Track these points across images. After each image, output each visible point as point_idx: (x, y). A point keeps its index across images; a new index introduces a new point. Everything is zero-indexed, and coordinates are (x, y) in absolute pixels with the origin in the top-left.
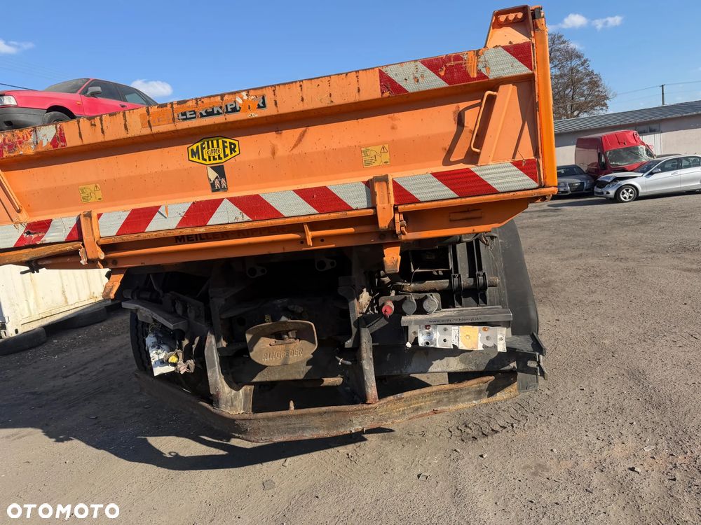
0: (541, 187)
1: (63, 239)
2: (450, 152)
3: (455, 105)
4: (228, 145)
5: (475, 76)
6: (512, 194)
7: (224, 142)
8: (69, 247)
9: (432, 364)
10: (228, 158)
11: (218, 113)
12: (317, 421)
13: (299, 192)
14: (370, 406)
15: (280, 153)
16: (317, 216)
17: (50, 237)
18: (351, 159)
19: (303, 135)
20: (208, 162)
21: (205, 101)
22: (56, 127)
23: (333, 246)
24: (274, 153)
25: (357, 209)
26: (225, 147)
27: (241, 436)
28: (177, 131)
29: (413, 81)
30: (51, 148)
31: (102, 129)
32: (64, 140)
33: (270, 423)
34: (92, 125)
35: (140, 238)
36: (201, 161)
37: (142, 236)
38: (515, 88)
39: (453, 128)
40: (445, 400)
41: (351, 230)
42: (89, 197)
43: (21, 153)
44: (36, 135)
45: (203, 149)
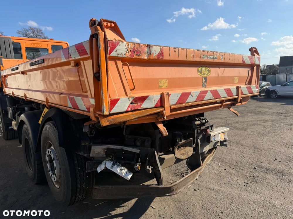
0: (258, 92)
2: (246, 81)
4: (208, 70)
6: (255, 94)
7: (207, 69)
8: (159, 110)
10: (208, 75)
13: (225, 89)
16: (228, 97)
17: (145, 105)
19: (224, 70)
20: (203, 76)
22: (160, 48)
24: (218, 75)
25: (234, 96)
26: (207, 71)
29: (246, 61)
30: (156, 58)
31: (178, 54)
32: (163, 56)
34: (175, 51)
36: (201, 75)
38: (256, 67)
42: (162, 86)
43: (143, 57)
44: (150, 49)
45: (202, 70)
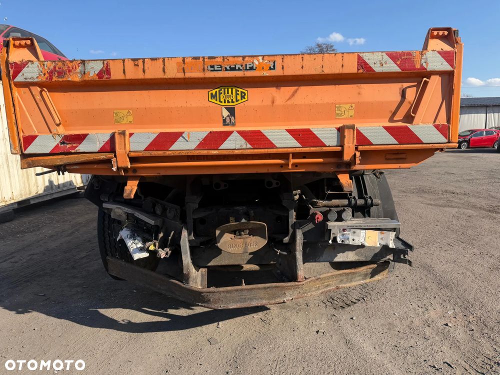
0: (449, 142)
1: (97, 150)
2: (394, 114)
3: (401, 84)
4: (239, 93)
5: (419, 67)
6: (431, 145)
7: (237, 91)
8: (103, 156)
9: (337, 256)
10: (239, 102)
11: (239, 69)
12: (262, 293)
13: (289, 131)
14: (299, 283)
15: (277, 103)
16: (301, 149)
17: (82, 147)
18: (327, 112)
19: (295, 92)
20: (223, 104)
21: (231, 59)
22: (103, 63)
23: (304, 170)
24: (273, 102)
25: (329, 146)
26: (237, 94)
27: (203, 305)
28: (205, 78)
29: (379, 65)
30: (97, 78)
31: (144, 69)
32: (109, 73)
33: (228, 295)
34: (135, 65)
35: (165, 155)
36: (218, 102)
37: (168, 153)
38: (440, 78)
39: (399, 99)
40: (345, 280)
41: (321, 160)
42: (122, 120)
43: (69, 79)
44: (84, 67)
45: (220, 94)
